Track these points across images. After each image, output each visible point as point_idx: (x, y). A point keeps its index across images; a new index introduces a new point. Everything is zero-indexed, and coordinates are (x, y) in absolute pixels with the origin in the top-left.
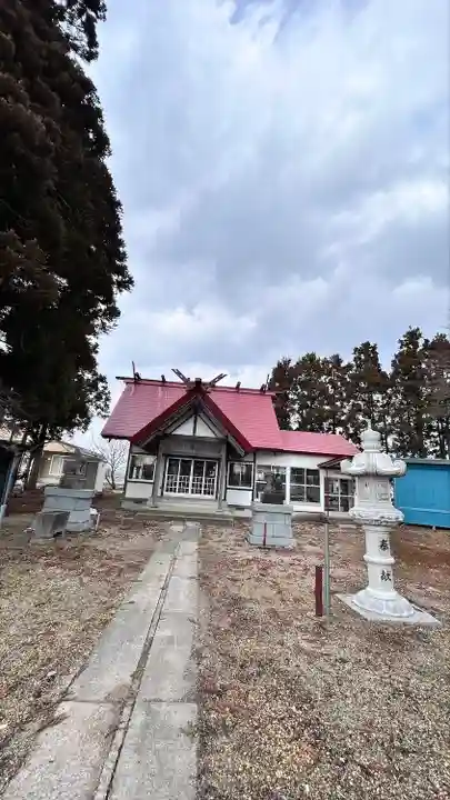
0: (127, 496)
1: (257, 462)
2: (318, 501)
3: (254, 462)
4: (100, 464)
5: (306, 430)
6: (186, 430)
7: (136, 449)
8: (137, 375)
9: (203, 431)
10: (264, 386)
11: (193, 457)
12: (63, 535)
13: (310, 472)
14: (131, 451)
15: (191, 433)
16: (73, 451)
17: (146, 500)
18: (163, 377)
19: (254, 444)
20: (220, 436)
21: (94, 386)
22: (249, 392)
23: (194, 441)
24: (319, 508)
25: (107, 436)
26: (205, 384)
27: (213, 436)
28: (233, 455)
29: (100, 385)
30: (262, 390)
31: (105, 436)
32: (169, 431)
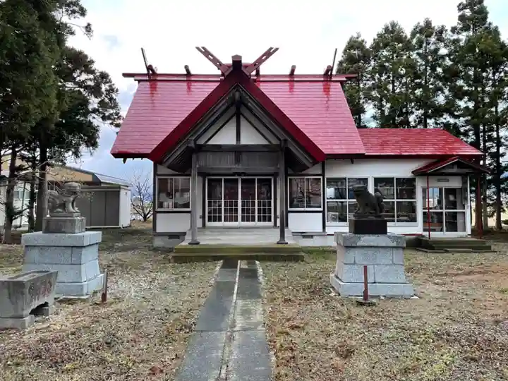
0: (159, 230)
1: (328, 175)
2: (414, 220)
3: (323, 175)
4: (122, 193)
5: (389, 126)
6: (226, 137)
7: (163, 170)
8: (149, 68)
9: (250, 138)
10: (330, 69)
11: (239, 174)
12: (52, 308)
13: (401, 181)
14: (155, 174)
15: (234, 142)
16: (89, 179)
17: (184, 234)
18: (187, 68)
19: (326, 149)
20: (275, 142)
21: (96, 91)
22: (309, 80)
23: (238, 151)
24: (417, 229)
25: (121, 155)
26: (246, 66)
27: (264, 142)
28: (293, 167)
29: (104, 87)
30: (328, 75)
31: (116, 155)
32: (202, 141)
